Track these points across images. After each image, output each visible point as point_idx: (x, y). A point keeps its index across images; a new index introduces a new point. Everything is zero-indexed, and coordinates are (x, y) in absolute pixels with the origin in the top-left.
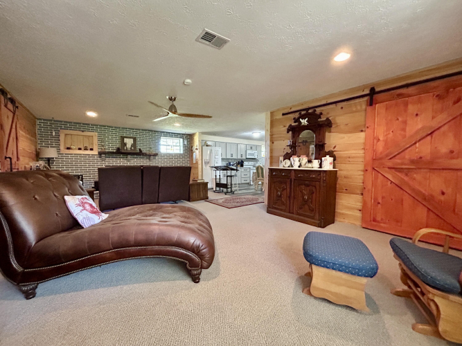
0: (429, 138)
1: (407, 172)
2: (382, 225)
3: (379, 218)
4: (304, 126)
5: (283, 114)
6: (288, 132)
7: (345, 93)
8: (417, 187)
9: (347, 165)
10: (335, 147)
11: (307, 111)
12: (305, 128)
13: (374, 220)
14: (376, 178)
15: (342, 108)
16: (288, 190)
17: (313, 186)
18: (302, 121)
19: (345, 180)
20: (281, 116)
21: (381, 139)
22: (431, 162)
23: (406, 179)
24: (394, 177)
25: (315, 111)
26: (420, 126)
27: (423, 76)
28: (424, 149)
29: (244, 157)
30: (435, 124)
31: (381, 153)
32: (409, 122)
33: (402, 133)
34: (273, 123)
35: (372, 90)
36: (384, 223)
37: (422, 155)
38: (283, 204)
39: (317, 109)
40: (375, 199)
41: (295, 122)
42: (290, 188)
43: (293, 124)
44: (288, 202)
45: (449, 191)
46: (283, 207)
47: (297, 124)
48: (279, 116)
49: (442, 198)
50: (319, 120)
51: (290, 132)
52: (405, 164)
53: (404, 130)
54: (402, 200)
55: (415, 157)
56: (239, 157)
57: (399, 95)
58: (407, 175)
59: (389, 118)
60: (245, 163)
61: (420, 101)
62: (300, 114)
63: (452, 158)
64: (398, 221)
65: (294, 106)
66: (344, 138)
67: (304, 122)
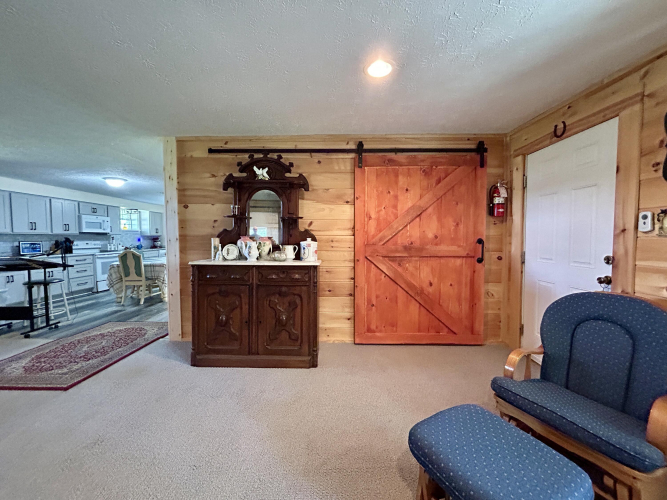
0: (418, 219)
1: (399, 261)
2: (378, 334)
3: (373, 327)
4: (263, 182)
5: (211, 151)
6: (225, 189)
7: (324, 139)
8: (409, 279)
9: (329, 253)
10: (311, 223)
11: (266, 155)
12: (263, 185)
13: (369, 330)
14: (369, 271)
15: (319, 162)
16: (245, 307)
17: (294, 294)
18: (259, 172)
19: (327, 275)
20: (205, 154)
21: (373, 216)
22: (421, 249)
23: (400, 269)
24: (388, 268)
25: (280, 157)
26: (410, 204)
27: (409, 144)
28: (414, 233)
29: (73, 231)
30: (423, 203)
31: (373, 237)
32: (401, 198)
33: (395, 211)
34: (183, 165)
35: (360, 144)
36: (380, 331)
37: (413, 240)
38: (233, 337)
39: (284, 155)
40: (369, 301)
41: (241, 171)
42: (250, 305)
43: (236, 174)
44: (245, 333)
45: (435, 281)
46: (235, 346)
47: (245, 175)
48: (200, 153)
49: (431, 290)
50: (287, 175)
51: (230, 190)
52: (399, 252)
53: (395, 207)
54: (397, 297)
55: (406, 242)
56: (59, 230)
57: (391, 161)
58: (400, 265)
59: (381, 189)
60: (78, 245)
61: (409, 174)
62: (251, 157)
63: (436, 244)
64: (393, 325)
65: (234, 140)
66: (324, 209)
67: (262, 173)
